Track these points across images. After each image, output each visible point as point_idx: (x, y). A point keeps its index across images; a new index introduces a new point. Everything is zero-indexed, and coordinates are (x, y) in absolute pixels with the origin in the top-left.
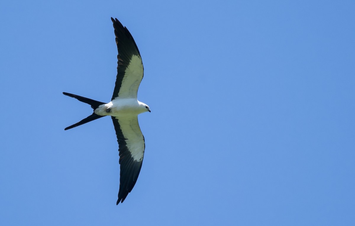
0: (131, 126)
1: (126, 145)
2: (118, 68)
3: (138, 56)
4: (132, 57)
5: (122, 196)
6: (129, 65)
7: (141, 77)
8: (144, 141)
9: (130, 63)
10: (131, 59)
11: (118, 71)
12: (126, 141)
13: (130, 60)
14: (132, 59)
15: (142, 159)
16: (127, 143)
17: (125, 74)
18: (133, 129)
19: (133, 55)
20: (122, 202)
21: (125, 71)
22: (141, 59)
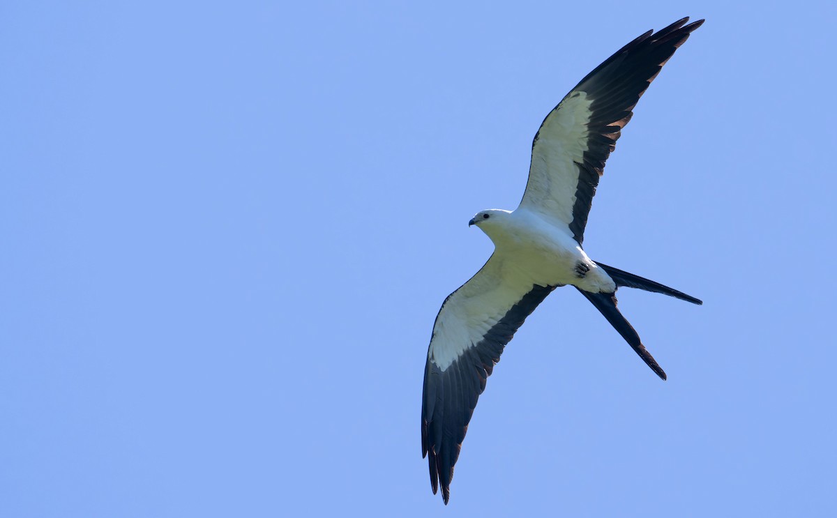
0: (548, 191)
1: (587, 149)
2: (496, 359)
3: (432, 362)
4: (450, 367)
5: (675, 35)
6: (465, 348)
7: (452, 298)
8: (538, 133)
9: (461, 353)
10: (454, 362)
11: (499, 351)
12: (581, 162)
13: (457, 361)
14: (451, 362)
15: (572, 94)
16: (581, 155)
17: (485, 332)
18: (548, 179)
19: (443, 370)
20: (686, 19)
21: (483, 339)
22: (431, 347)
